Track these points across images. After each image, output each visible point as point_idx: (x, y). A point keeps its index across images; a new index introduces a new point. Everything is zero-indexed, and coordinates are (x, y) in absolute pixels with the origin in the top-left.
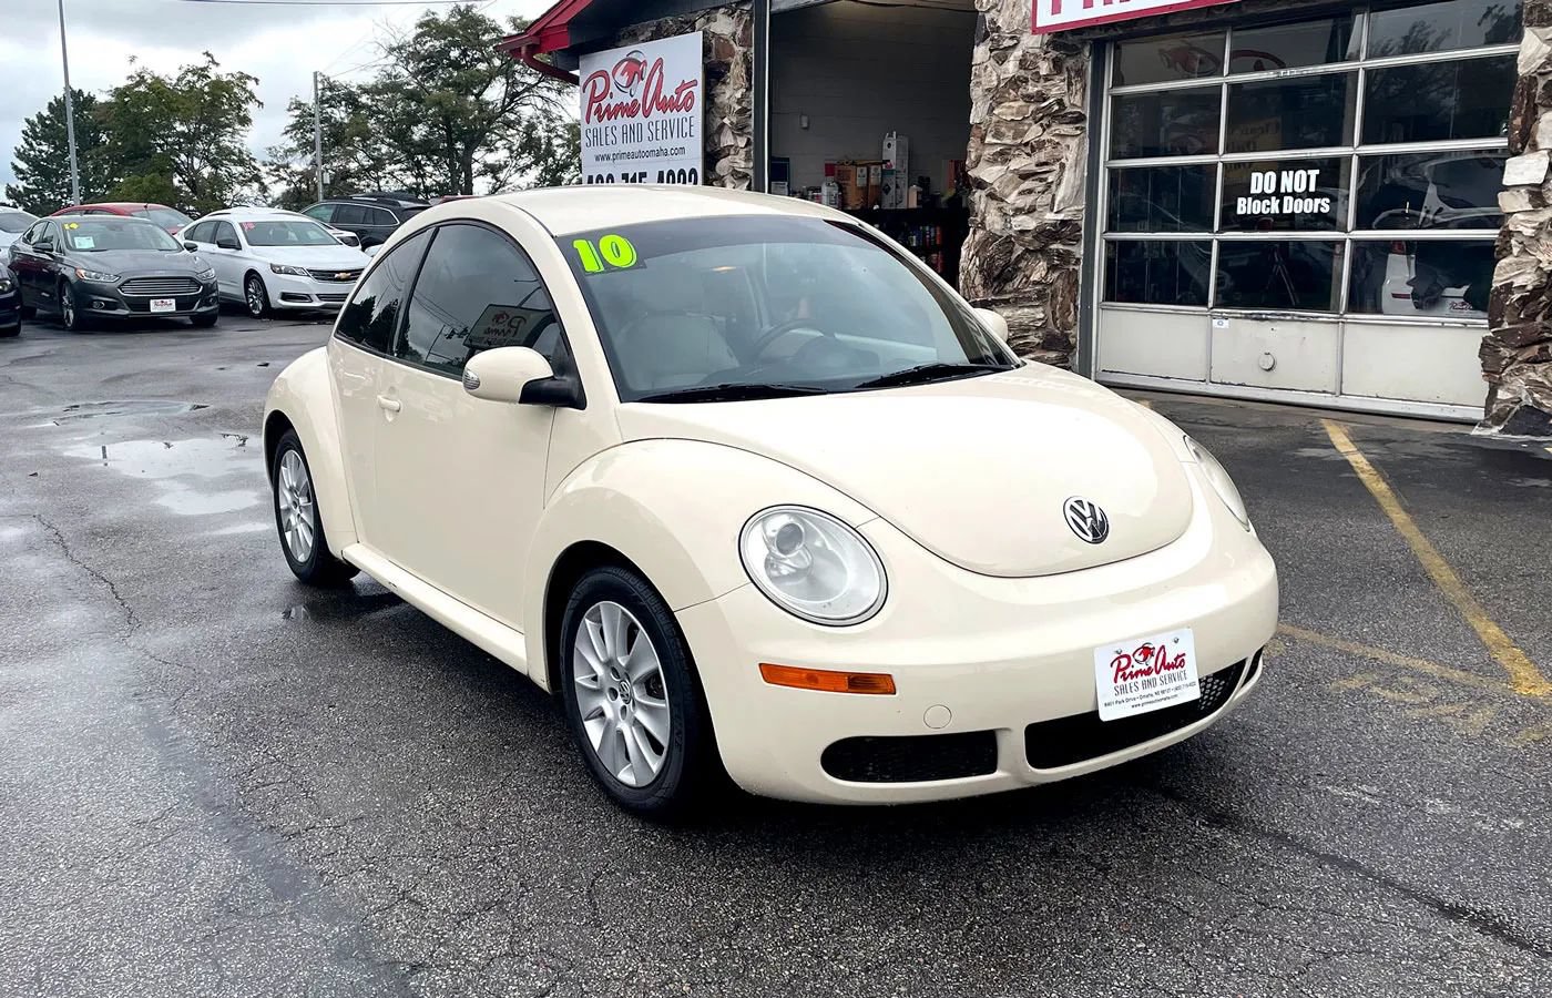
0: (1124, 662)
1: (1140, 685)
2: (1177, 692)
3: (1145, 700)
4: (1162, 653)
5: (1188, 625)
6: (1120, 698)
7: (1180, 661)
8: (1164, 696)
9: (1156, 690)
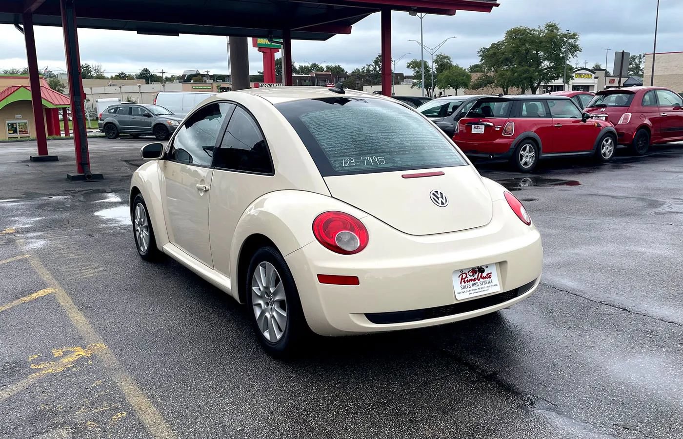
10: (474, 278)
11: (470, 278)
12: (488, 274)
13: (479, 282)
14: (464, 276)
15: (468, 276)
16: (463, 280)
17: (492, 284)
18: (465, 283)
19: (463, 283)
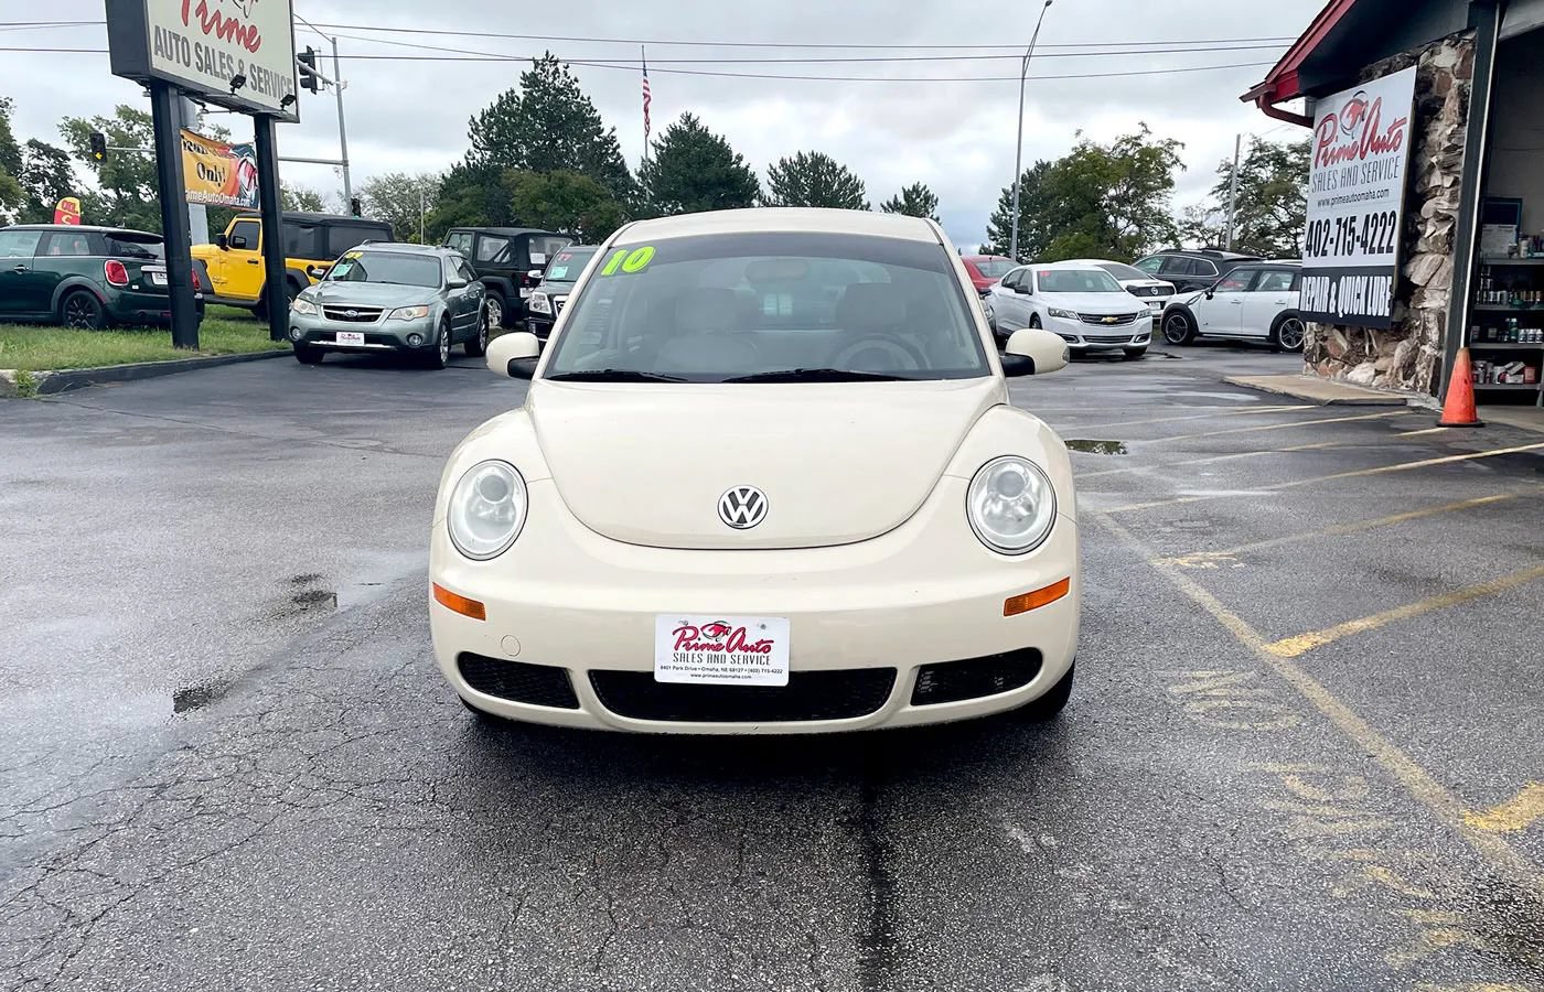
0: (690, 633)
1: (705, 658)
2: (751, 674)
3: (706, 672)
4: (740, 634)
5: (785, 615)
6: (679, 664)
7: (764, 647)
8: (733, 674)
9: (724, 666)
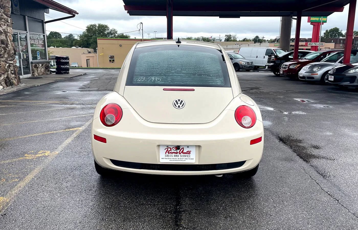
10: (176, 152)
11: (173, 151)
12: (188, 151)
13: (179, 155)
14: (169, 149)
15: (172, 150)
16: (168, 152)
17: (189, 158)
18: (169, 153)
19: (167, 154)
